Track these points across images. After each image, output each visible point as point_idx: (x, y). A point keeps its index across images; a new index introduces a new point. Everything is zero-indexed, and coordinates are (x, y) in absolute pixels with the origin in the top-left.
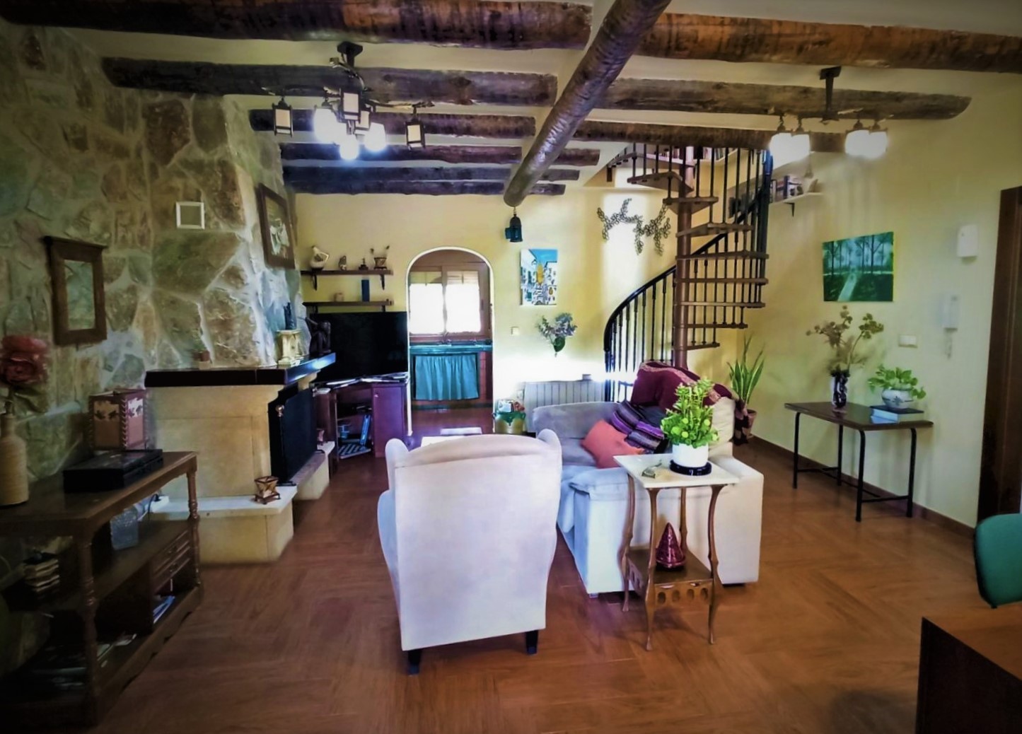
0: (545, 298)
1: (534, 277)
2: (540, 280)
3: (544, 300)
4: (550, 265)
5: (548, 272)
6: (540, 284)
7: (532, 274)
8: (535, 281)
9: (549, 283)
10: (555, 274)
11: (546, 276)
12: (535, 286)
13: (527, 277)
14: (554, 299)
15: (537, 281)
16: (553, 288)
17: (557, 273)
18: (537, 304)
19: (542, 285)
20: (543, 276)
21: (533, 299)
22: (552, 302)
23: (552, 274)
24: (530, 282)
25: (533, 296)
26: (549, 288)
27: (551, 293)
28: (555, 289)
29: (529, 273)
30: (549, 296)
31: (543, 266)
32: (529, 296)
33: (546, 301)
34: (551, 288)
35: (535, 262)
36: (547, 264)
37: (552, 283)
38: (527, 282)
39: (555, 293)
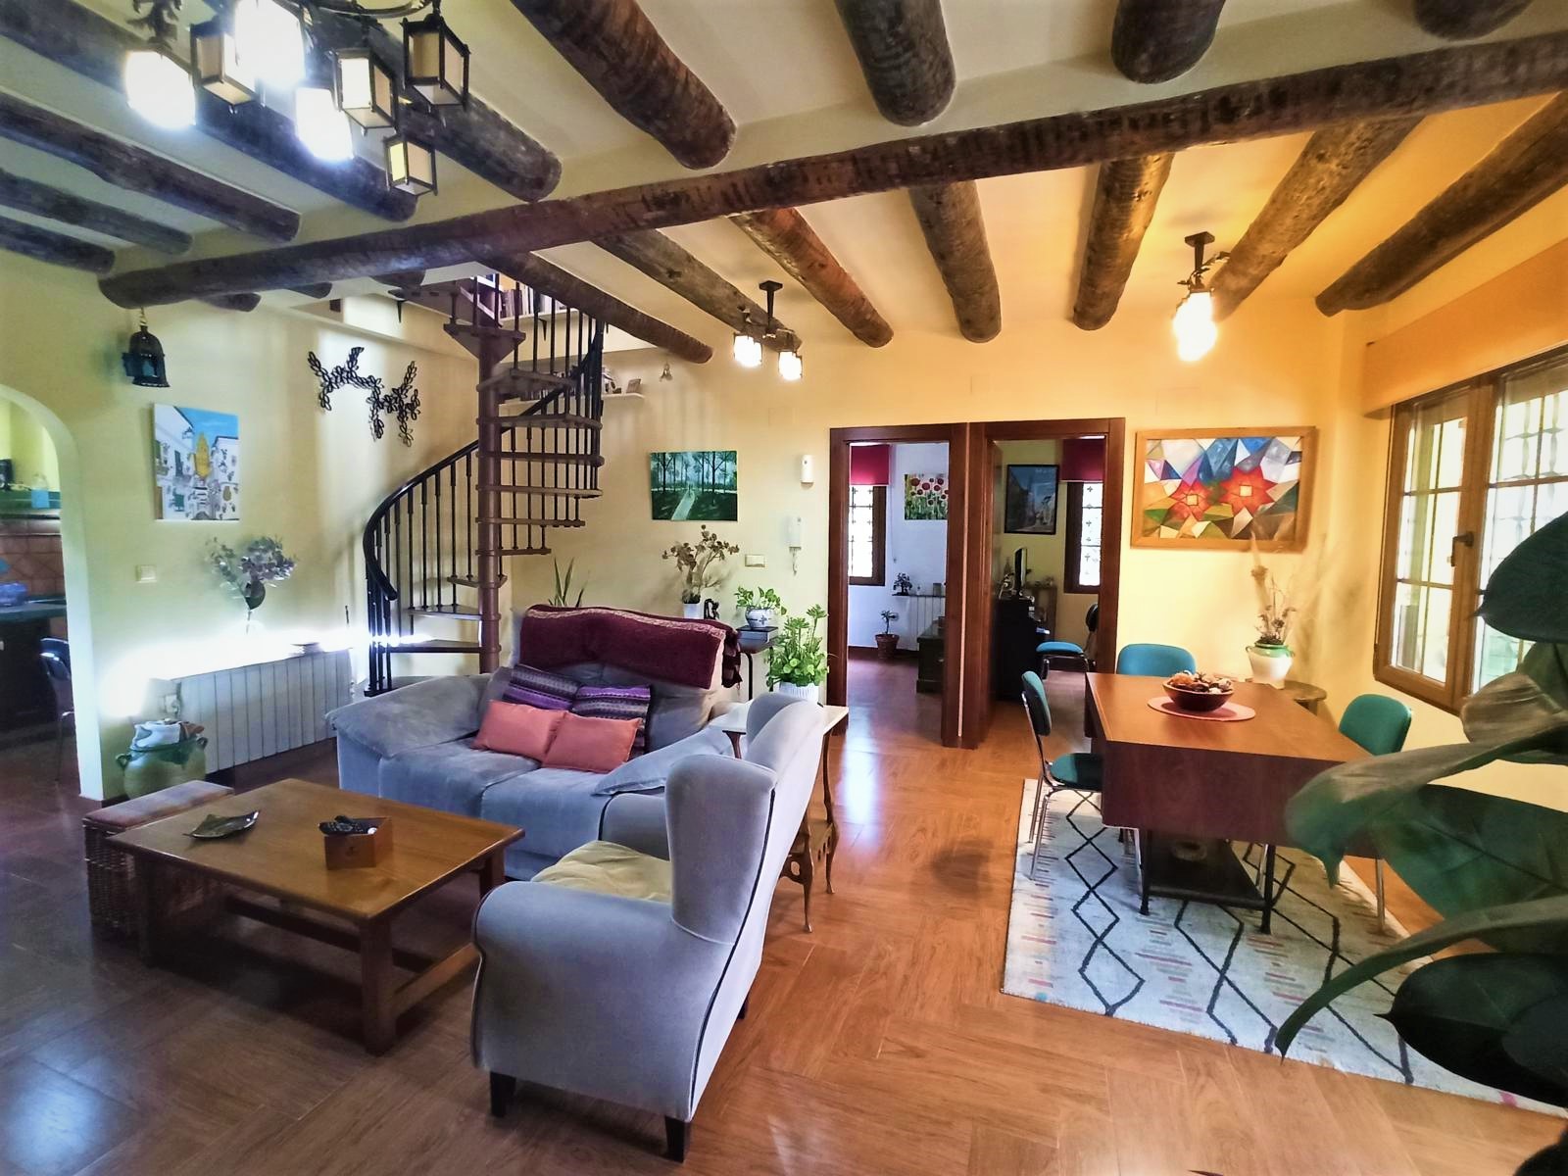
0: (216, 506)
1: (188, 464)
2: (203, 471)
3: (213, 512)
4: (223, 444)
5: (219, 456)
6: (203, 479)
7: (183, 459)
8: (191, 473)
9: (222, 478)
10: (234, 461)
11: (215, 465)
12: (191, 483)
13: (172, 462)
14: (234, 509)
15: (196, 473)
16: (232, 487)
17: (238, 459)
18: (198, 517)
19: (208, 481)
20: (209, 464)
21: (187, 509)
22: (229, 513)
23: (228, 462)
24: (179, 472)
25: (187, 502)
26: (223, 488)
27: (227, 496)
28: (236, 489)
29: (177, 454)
30: (223, 502)
31: (210, 441)
32: (179, 501)
33: (218, 514)
34: (227, 488)
35: (189, 434)
36: (216, 441)
37: (230, 479)
38: (172, 472)
39: (235, 498)
